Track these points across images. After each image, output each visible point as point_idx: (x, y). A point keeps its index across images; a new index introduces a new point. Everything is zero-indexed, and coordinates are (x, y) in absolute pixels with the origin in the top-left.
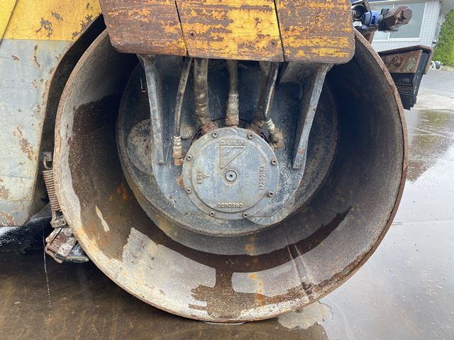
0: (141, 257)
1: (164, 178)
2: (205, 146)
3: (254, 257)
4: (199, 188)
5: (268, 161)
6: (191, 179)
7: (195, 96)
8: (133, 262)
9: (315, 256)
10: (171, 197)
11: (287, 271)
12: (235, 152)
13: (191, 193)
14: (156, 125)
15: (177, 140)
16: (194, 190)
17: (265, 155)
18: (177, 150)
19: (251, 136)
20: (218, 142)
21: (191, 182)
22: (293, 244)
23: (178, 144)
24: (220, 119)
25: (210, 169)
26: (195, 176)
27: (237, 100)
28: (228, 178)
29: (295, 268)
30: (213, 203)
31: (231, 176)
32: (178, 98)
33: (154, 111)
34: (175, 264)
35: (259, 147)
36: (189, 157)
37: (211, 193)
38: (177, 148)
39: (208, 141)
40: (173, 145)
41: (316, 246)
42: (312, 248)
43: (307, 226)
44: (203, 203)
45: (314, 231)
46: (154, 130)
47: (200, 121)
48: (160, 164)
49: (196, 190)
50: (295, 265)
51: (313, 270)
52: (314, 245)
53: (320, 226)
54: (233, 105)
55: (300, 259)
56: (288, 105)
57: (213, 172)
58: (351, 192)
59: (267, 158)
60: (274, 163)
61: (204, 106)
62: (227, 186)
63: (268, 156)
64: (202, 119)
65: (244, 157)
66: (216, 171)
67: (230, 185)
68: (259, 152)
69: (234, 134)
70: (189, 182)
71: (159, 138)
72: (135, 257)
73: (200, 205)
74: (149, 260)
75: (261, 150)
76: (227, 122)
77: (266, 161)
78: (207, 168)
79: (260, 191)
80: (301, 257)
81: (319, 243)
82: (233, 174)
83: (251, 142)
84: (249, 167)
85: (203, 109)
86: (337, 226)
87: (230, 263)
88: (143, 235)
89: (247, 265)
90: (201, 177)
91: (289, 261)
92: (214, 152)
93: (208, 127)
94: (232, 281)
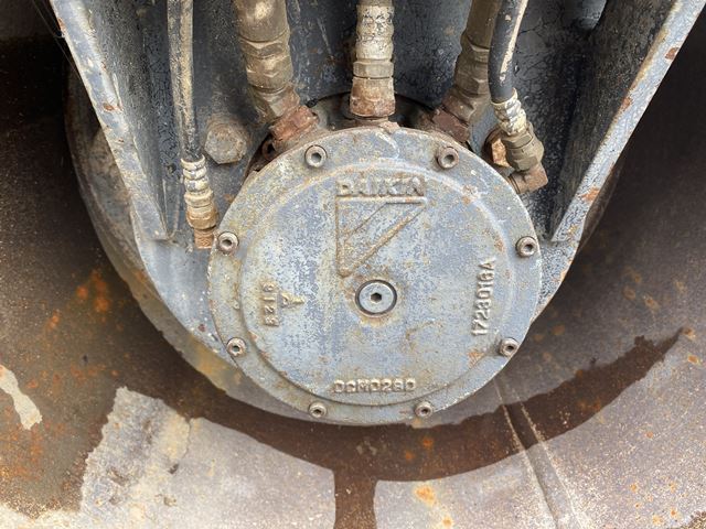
0: (140, 473)
1: (176, 279)
2: (283, 200)
3: (422, 432)
4: (269, 339)
5: (507, 244)
6: (239, 311)
7: (237, 13)
8: (112, 500)
9: (586, 454)
10: (202, 328)
11: (512, 484)
12: (390, 217)
13: (246, 354)
14: (115, 125)
15: (195, 173)
16: (254, 345)
17: (496, 225)
18: (196, 204)
19: (451, 158)
20: (327, 185)
21: (242, 320)
22: (518, 406)
23: (199, 184)
24: (330, 97)
25: (302, 277)
26: (252, 303)
27: (387, 29)
28: (367, 303)
29: (534, 478)
30: (320, 380)
31: (377, 297)
32: (171, 21)
33: (94, 76)
34: (234, 470)
35: (476, 197)
36: (228, 242)
37: (310, 351)
38: (195, 197)
39: (292, 183)
40: (183, 189)
41: (584, 420)
42: (572, 425)
43: (548, 357)
44: (289, 381)
45: (571, 376)
46: (113, 143)
47: (266, 105)
48: (160, 242)
49: (261, 346)
50: (530, 469)
51: (588, 497)
52: (579, 418)
53: (585, 364)
54: (376, 48)
55: (543, 453)
56: (548, 45)
57: (315, 289)
58: (680, 286)
59: (502, 235)
60: (525, 252)
61: (274, 50)
62: (364, 330)
63: (506, 227)
64: (271, 98)
65: (421, 235)
66: (325, 284)
67: (375, 325)
68: (475, 213)
69: (388, 152)
70: (234, 322)
71: (134, 166)
72: (121, 479)
73: (277, 387)
74: (165, 475)
75: (483, 208)
76: (357, 107)
77: (499, 246)
78: (292, 275)
79: (475, 341)
80: (544, 446)
81: (589, 414)
82: (385, 291)
83: (447, 180)
84: (439, 267)
85: (271, 63)
86: (643, 375)
87: (367, 451)
88: (151, 401)
89: (409, 456)
90: (273, 306)
91: (512, 453)
92: (313, 223)
93: (292, 125)
94: (377, 509)
